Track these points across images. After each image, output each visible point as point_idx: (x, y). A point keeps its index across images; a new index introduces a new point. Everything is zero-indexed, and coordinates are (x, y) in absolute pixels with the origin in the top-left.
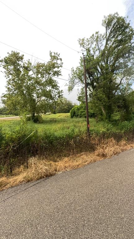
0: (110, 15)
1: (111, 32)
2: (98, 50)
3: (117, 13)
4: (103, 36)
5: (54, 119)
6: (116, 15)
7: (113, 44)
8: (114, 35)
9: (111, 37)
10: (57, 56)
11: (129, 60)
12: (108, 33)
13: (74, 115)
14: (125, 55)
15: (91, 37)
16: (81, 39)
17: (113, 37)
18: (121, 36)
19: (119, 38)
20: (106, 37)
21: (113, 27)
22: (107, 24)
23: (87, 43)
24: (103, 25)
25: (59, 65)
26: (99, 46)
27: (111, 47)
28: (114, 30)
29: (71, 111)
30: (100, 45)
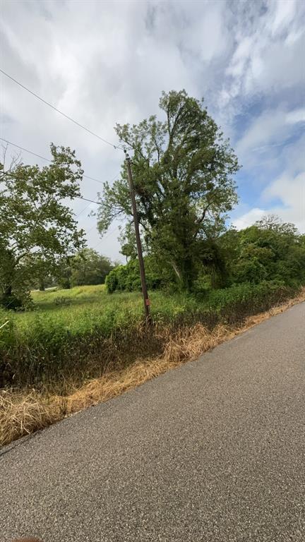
0: (173, 93)
1: (177, 122)
2: (157, 151)
3: (184, 91)
4: (164, 127)
5: (66, 300)
6: (183, 94)
7: (183, 144)
8: (184, 129)
9: (179, 130)
10: (70, 155)
11: (215, 176)
12: (171, 122)
13: (115, 287)
14: (207, 166)
15: (141, 125)
16: (122, 125)
17: (182, 131)
18: (195, 131)
19: (193, 134)
20: (169, 129)
21: (180, 113)
22: (168, 107)
23: (134, 136)
24: (161, 107)
25: (75, 176)
26: (158, 144)
27: (179, 148)
28: (181, 119)
29: (109, 278)
30: (159, 142)
